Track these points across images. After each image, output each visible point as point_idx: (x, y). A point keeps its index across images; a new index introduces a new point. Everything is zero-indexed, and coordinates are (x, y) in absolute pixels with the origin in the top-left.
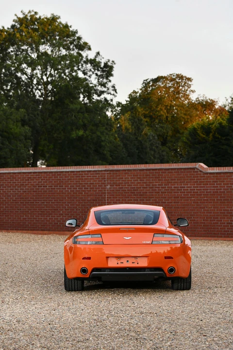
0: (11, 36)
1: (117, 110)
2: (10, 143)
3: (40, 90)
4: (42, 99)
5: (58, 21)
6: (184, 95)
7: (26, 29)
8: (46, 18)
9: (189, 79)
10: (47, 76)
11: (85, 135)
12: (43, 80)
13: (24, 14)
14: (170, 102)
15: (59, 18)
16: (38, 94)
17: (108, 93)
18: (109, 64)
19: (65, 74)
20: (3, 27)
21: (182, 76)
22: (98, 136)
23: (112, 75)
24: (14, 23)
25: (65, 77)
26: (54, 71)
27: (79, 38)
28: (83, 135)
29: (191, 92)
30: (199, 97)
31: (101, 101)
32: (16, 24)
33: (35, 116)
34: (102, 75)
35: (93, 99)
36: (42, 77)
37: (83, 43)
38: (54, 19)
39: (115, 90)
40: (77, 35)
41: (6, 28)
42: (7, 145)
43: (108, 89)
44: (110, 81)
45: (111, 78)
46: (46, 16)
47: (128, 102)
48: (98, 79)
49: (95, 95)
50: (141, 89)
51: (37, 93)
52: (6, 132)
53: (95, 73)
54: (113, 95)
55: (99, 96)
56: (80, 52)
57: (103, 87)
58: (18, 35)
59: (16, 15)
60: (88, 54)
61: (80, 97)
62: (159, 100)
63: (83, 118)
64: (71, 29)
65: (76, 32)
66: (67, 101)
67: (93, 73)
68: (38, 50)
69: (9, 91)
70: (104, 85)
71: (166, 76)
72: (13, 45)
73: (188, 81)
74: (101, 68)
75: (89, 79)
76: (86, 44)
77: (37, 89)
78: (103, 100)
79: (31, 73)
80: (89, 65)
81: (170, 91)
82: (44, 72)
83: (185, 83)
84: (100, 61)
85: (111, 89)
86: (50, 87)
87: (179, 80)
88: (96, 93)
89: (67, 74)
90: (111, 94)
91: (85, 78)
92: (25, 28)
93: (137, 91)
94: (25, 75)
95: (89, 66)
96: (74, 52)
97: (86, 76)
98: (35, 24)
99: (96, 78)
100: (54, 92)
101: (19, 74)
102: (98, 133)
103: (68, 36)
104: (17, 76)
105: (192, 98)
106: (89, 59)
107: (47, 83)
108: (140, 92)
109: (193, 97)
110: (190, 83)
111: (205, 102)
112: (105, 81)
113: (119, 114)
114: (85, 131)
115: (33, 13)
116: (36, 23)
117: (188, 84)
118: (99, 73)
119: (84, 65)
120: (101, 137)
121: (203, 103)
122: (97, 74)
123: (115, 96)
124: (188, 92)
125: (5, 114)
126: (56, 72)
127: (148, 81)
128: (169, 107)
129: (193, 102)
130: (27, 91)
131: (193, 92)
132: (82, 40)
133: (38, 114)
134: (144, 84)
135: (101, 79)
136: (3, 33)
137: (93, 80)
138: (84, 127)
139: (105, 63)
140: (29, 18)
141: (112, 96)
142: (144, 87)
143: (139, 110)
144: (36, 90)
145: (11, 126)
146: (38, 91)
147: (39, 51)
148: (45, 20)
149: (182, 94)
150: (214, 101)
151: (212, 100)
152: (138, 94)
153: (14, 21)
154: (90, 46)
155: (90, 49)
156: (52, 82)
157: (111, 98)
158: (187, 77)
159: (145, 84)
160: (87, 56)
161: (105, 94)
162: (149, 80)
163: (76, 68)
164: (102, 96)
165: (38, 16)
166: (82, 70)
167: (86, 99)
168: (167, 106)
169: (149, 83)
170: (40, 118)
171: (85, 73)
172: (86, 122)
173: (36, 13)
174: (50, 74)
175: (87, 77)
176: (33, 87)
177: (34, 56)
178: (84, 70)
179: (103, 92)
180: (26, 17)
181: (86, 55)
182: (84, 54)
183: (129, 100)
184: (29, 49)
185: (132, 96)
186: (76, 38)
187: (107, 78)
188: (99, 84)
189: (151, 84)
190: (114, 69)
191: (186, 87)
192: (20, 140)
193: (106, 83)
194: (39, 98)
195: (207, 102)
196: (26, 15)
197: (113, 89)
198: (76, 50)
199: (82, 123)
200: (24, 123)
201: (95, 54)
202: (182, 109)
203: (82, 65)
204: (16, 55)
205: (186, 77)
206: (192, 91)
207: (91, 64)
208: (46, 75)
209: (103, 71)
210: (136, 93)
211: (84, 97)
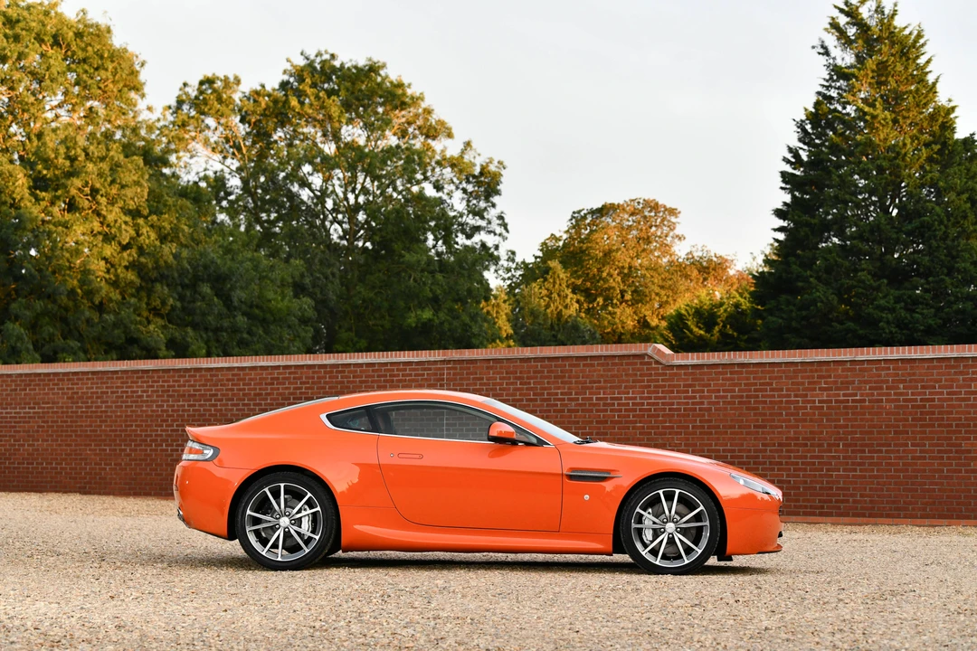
0: (280, 105)
1: (514, 276)
2: (267, 332)
3: (340, 223)
4: (345, 243)
5: (382, 73)
6: (661, 245)
7: (312, 90)
8: (356, 67)
9: (673, 212)
10: (357, 192)
11: (437, 321)
12: (348, 203)
13: (308, 59)
14: (629, 260)
15: (384, 66)
16: (336, 232)
17: (490, 232)
18: (492, 168)
19: (395, 189)
20: (263, 86)
21: (657, 204)
22: (465, 325)
23: (498, 193)
24: (286, 78)
25: (395, 195)
26: (373, 182)
27: (428, 112)
28: (430, 320)
29: (676, 240)
30: (694, 250)
31: (472, 249)
32: (292, 80)
33: (326, 278)
34: (477, 192)
35: (457, 243)
36: (345, 193)
37: (436, 122)
38: (373, 69)
39: (505, 226)
40: (424, 105)
41: (269, 88)
42: (260, 336)
43: (489, 222)
44: (494, 205)
45: (495, 199)
46: (354, 64)
47: (538, 260)
48: (468, 201)
49: (459, 235)
50: (567, 232)
51: (335, 230)
52: (257, 307)
53: (461, 187)
54: (500, 235)
55: (469, 237)
56: (430, 141)
57: (477, 218)
58: (294, 102)
59: (288, 60)
60: (446, 145)
61: (426, 239)
62: (605, 255)
63: (432, 284)
64: (409, 92)
65: (421, 98)
66: (397, 246)
67: (457, 188)
68: (336, 137)
69: (273, 223)
70: (479, 214)
71: (621, 203)
72: (283, 126)
73: (670, 215)
74: (474, 177)
75: (448, 201)
76: (441, 123)
77: (335, 220)
78: (478, 247)
79: (322, 186)
80: (449, 169)
81: (630, 236)
82: (350, 184)
83: (663, 221)
84: (473, 160)
85: (496, 221)
86: (361, 217)
87: (650, 211)
88: (463, 232)
89: (400, 188)
90: (495, 234)
91: (440, 198)
92: (311, 87)
93: (558, 236)
94: (306, 189)
95: (448, 172)
96: (418, 144)
97: (440, 194)
98: (331, 79)
99: (463, 199)
100: (370, 227)
101: (295, 188)
102: (466, 319)
103: (403, 105)
104: (290, 191)
105: (677, 252)
106: (448, 156)
107: (357, 208)
108: (565, 236)
109: (681, 251)
110: (673, 219)
111: (707, 262)
112: (482, 204)
113: (518, 285)
114: (436, 311)
115: (326, 57)
116: (334, 77)
117: (669, 221)
118: (470, 188)
119: (438, 170)
120: (470, 327)
121: (701, 263)
122: (465, 191)
123: (505, 239)
124: (669, 239)
125: (256, 268)
126: (376, 183)
127: (582, 213)
128: (626, 271)
129: (680, 260)
130: (312, 225)
131: (680, 238)
132: (434, 116)
133: (333, 274)
134: (574, 221)
135: (475, 202)
136: (261, 99)
137: (458, 203)
138: (435, 302)
139: (482, 165)
140: (318, 67)
141: (497, 237)
142: (574, 227)
143: (562, 275)
144: (332, 223)
145: (271, 295)
146: (336, 226)
147: (340, 139)
148: (354, 71)
149: (656, 241)
150: (726, 260)
151: (721, 257)
152: (561, 243)
153: (285, 72)
154: (449, 129)
155: (450, 135)
156: (366, 207)
157: (496, 243)
158: (668, 206)
159: (577, 221)
160: (443, 151)
161: (482, 232)
162: (585, 212)
163: (419, 176)
164: (477, 238)
165: (337, 64)
166: (433, 179)
167: (440, 242)
168: (623, 267)
169: (584, 217)
170: (337, 281)
171: (438, 187)
172: (439, 292)
173: (333, 56)
174: (363, 187)
175: (445, 197)
176: (325, 217)
177: (330, 149)
178: (438, 181)
179: (477, 229)
180: (311, 65)
181: (442, 148)
182: (437, 145)
183: (540, 254)
184: (319, 134)
185: (547, 247)
186: (420, 111)
187: (487, 199)
188: (469, 212)
189: (588, 221)
190: (502, 179)
191: (665, 228)
192: (289, 327)
193: (485, 209)
194: (338, 241)
195: (710, 261)
196: (313, 61)
197: (500, 222)
198: (422, 138)
199: (431, 295)
200: (299, 289)
201: (462, 147)
202: (654, 274)
203: (433, 170)
204: (290, 145)
205: (665, 207)
206: (677, 236)
207: (453, 166)
208: (353, 191)
209: (479, 184)
210: (558, 239)
211: (436, 239)
